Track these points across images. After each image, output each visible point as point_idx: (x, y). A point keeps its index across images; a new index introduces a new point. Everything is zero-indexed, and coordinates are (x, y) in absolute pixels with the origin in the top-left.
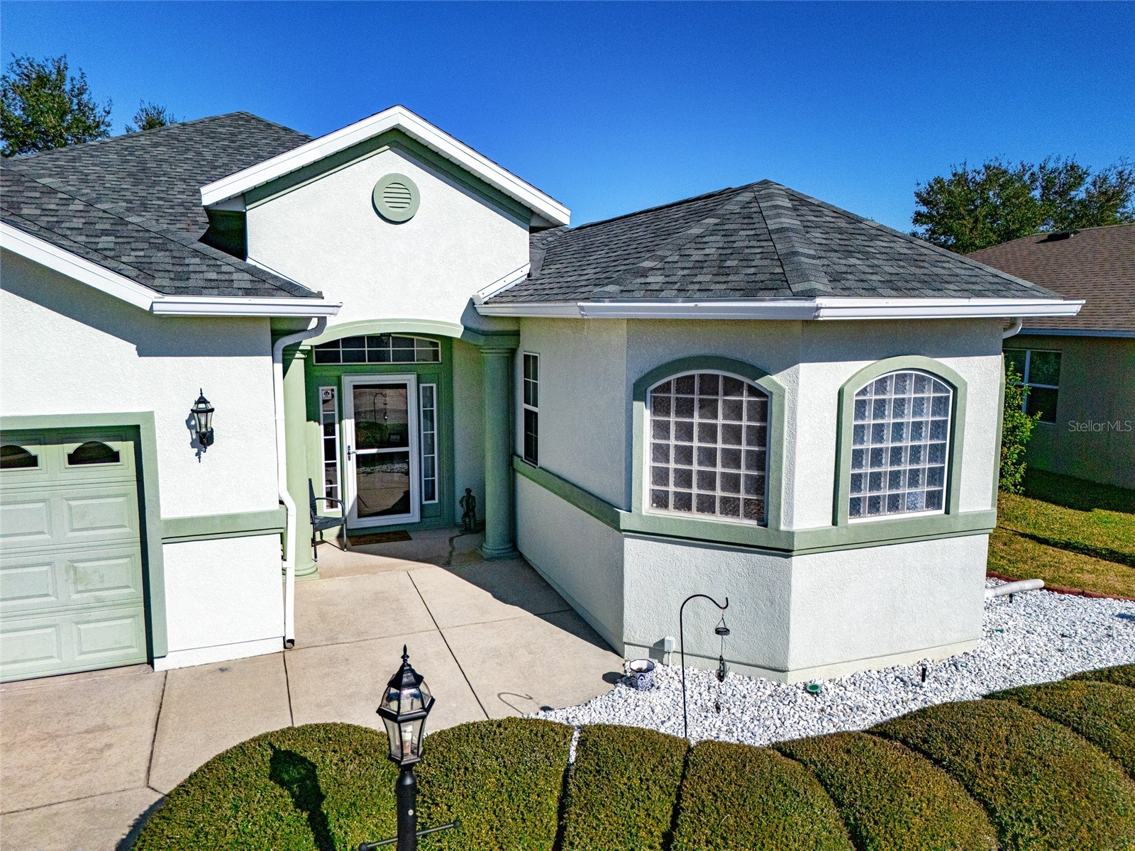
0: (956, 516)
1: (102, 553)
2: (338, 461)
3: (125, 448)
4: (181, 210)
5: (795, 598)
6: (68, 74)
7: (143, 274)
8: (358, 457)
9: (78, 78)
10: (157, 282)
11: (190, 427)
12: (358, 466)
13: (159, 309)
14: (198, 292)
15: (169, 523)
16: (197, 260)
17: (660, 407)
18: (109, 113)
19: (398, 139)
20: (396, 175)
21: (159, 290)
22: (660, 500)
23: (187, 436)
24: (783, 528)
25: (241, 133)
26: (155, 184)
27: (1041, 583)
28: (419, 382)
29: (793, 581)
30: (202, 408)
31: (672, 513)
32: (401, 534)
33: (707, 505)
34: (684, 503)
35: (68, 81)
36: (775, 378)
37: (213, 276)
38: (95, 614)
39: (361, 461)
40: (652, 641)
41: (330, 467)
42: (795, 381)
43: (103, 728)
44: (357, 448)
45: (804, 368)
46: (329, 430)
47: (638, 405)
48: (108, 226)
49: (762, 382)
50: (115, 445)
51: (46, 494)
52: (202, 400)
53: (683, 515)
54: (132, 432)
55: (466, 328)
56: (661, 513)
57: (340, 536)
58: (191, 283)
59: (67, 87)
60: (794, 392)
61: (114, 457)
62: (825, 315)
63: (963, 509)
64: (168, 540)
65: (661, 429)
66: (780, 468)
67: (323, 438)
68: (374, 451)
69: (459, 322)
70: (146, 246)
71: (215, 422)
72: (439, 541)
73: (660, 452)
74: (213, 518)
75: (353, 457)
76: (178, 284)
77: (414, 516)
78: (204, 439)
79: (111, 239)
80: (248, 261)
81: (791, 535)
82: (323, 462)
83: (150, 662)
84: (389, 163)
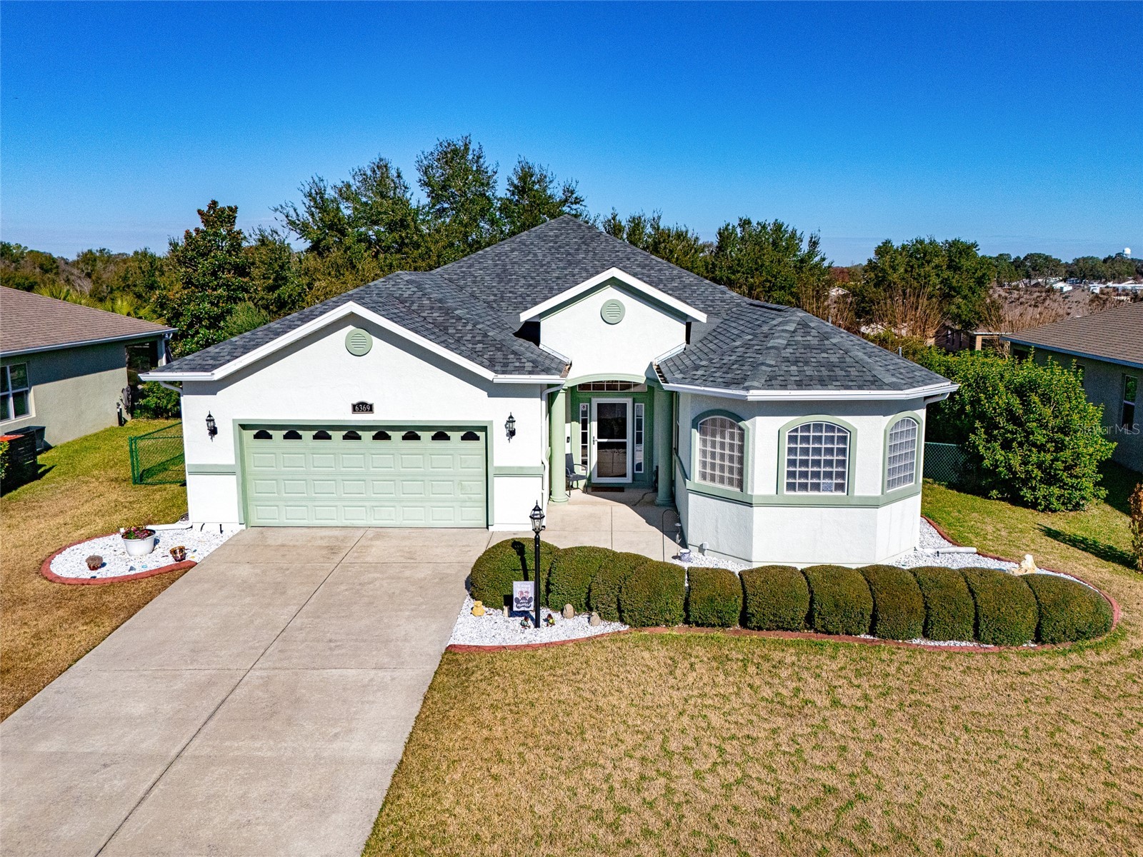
0: (853, 497)
1: (472, 478)
2: (588, 445)
3: (481, 434)
4: (520, 299)
5: (755, 527)
6: (471, 147)
7: (491, 365)
8: (598, 443)
9: (477, 149)
10: (496, 368)
11: (506, 428)
12: (598, 449)
13: (495, 381)
14: (510, 373)
15: (497, 468)
16: (512, 356)
17: (703, 432)
18: (496, 173)
19: (614, 282)
20: (613, 300)
21: (496, 372)
22: (704, 476)
23: (505, 432)
24: (749, 493)
25: (561, 234)
26: (510, 280)
27: (975, 550)
28: (634, 402)
29: (754, 519)
30: (511, 420)
31: (708, 483)
32: (620, 488)
33: (722, 480)
34: (713, 479)
35: (471, 152)
36: (746, 423)
37: (517, 364)
38: (468, 504)
39: (600, 446)
40: (699, 545)
41: (584, 448)
42: (754, 425)
43: (468, 546)
44: (598, 438)
45: (758, 418)
46: (584, 427)
47: (694, 431)
48: (480, 338)
49: (741, 424)
50: (478, 433)
51: (452, 452)
52: (511, 417)
53: (711, 484)
54: (484, 429)
55: (647, 378)
56: (703, 482)
57: (586, 486)
58: (509, 368)
59: (470, 157)
60: (754, 429)
61: (477, 438)
62: (750, 398)
63: (856, 494)
64: (496, 475)
65: (704, 442)
66: (747, 465)
67: (581, 431)
68: (605, 440)
69: (644, 375)
70: (493, 349)
71: (516, 426)
72: (636, 494)
73: (704, 453)
74: (513, 467)
75: (596, 443)
76: (503, 369)
77: (628, 479)
78: (512, 433)
79: (481, 345)
80: (541, 346)
81: (751, 496)
82: (581, 445)
83: (487, 528)
84: (611, 293)
